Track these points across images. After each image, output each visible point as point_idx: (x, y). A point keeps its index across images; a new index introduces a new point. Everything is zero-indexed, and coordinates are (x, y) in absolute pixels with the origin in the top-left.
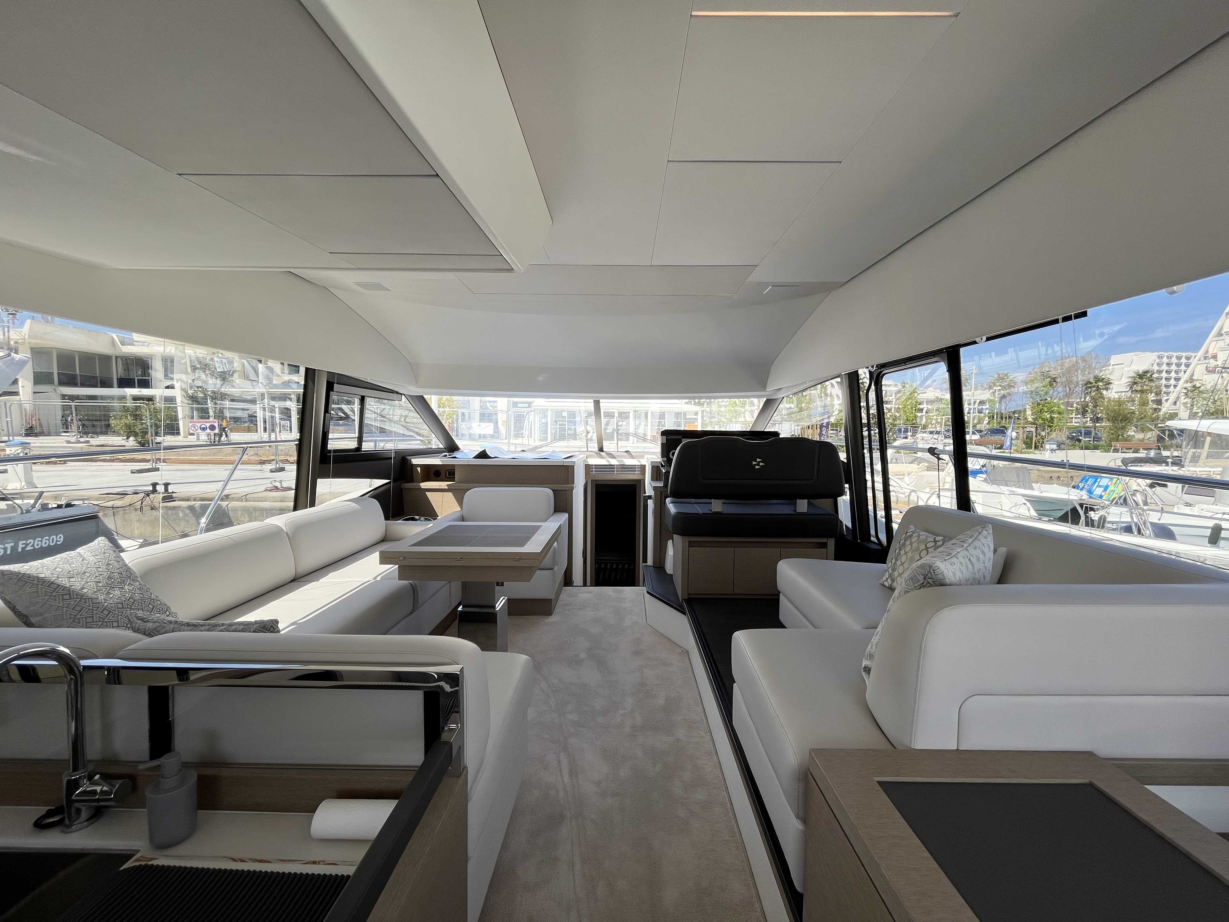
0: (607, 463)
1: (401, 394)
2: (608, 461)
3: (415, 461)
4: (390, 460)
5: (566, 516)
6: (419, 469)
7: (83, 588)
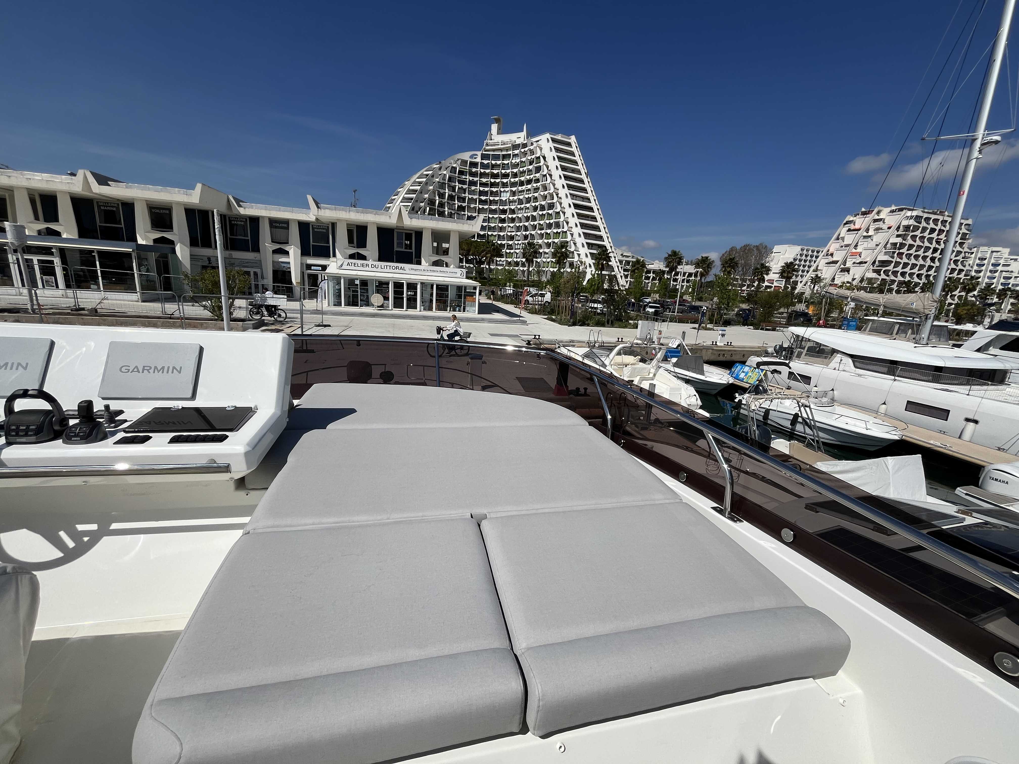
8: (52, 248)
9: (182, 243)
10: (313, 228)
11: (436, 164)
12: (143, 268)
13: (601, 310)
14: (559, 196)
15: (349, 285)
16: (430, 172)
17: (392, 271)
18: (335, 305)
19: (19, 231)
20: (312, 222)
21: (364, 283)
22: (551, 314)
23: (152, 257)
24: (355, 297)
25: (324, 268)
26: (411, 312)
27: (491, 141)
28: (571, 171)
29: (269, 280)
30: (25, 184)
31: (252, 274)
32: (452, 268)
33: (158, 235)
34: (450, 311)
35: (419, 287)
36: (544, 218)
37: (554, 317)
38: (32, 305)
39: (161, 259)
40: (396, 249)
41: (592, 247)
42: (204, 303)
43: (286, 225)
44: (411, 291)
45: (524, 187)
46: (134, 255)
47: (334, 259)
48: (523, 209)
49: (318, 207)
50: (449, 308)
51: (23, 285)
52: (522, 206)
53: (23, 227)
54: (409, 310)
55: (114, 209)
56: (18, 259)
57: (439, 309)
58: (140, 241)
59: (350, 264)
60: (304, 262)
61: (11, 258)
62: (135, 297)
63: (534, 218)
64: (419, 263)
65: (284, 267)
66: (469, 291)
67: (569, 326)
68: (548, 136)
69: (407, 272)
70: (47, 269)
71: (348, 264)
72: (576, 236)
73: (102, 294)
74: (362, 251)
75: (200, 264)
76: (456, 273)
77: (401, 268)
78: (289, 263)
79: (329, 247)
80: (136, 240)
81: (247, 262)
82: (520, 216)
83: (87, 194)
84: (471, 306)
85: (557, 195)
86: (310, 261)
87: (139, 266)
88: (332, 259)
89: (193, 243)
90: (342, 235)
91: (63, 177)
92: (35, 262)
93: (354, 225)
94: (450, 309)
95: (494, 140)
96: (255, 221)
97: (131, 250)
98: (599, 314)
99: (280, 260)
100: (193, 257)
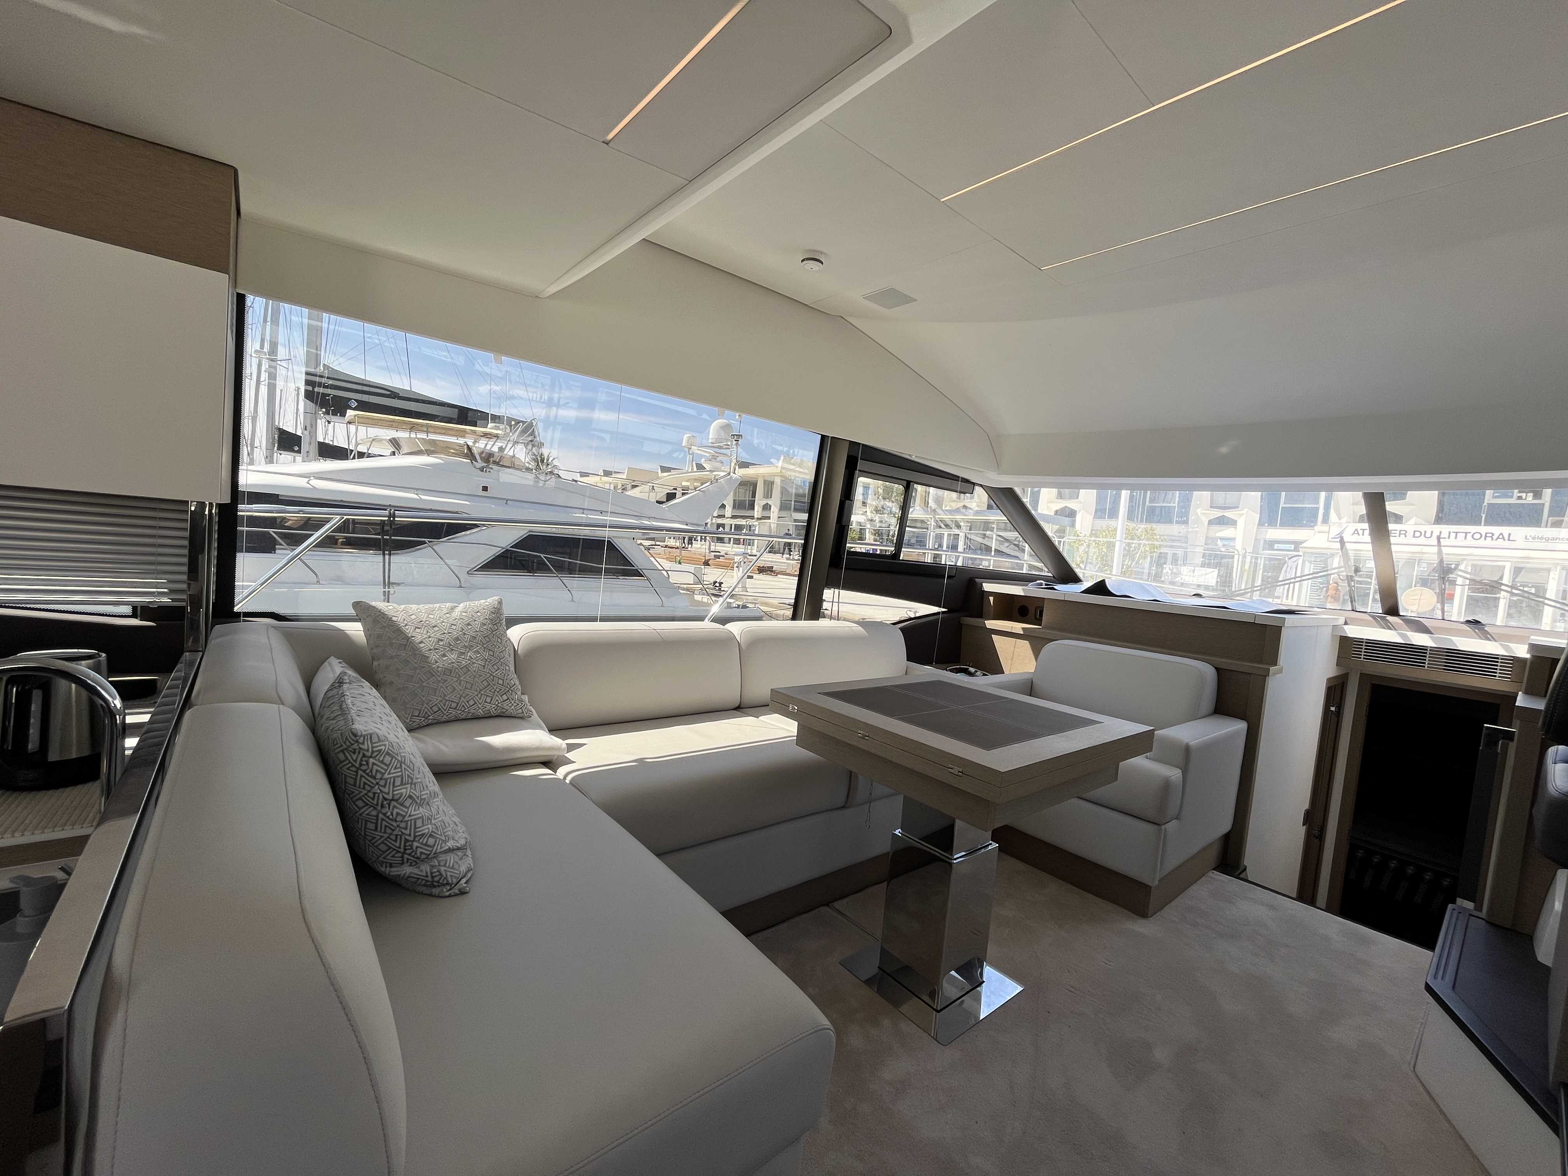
0: (1399, 640)
1: (974, 484)
2: (1403, 636)
3: (988, 587)
4: (940, 580)
5: (1240, 726)
6: (991, 599)
7: (421, 642)
17: (1471, 542)
25: (1298, 545)
60: (1263, 538)
77: (1500, 537)
78: (1233, 539)
81: (1166, 540)
86: (1275, 535)
88: (1319, 528)
99: (1221, 535)
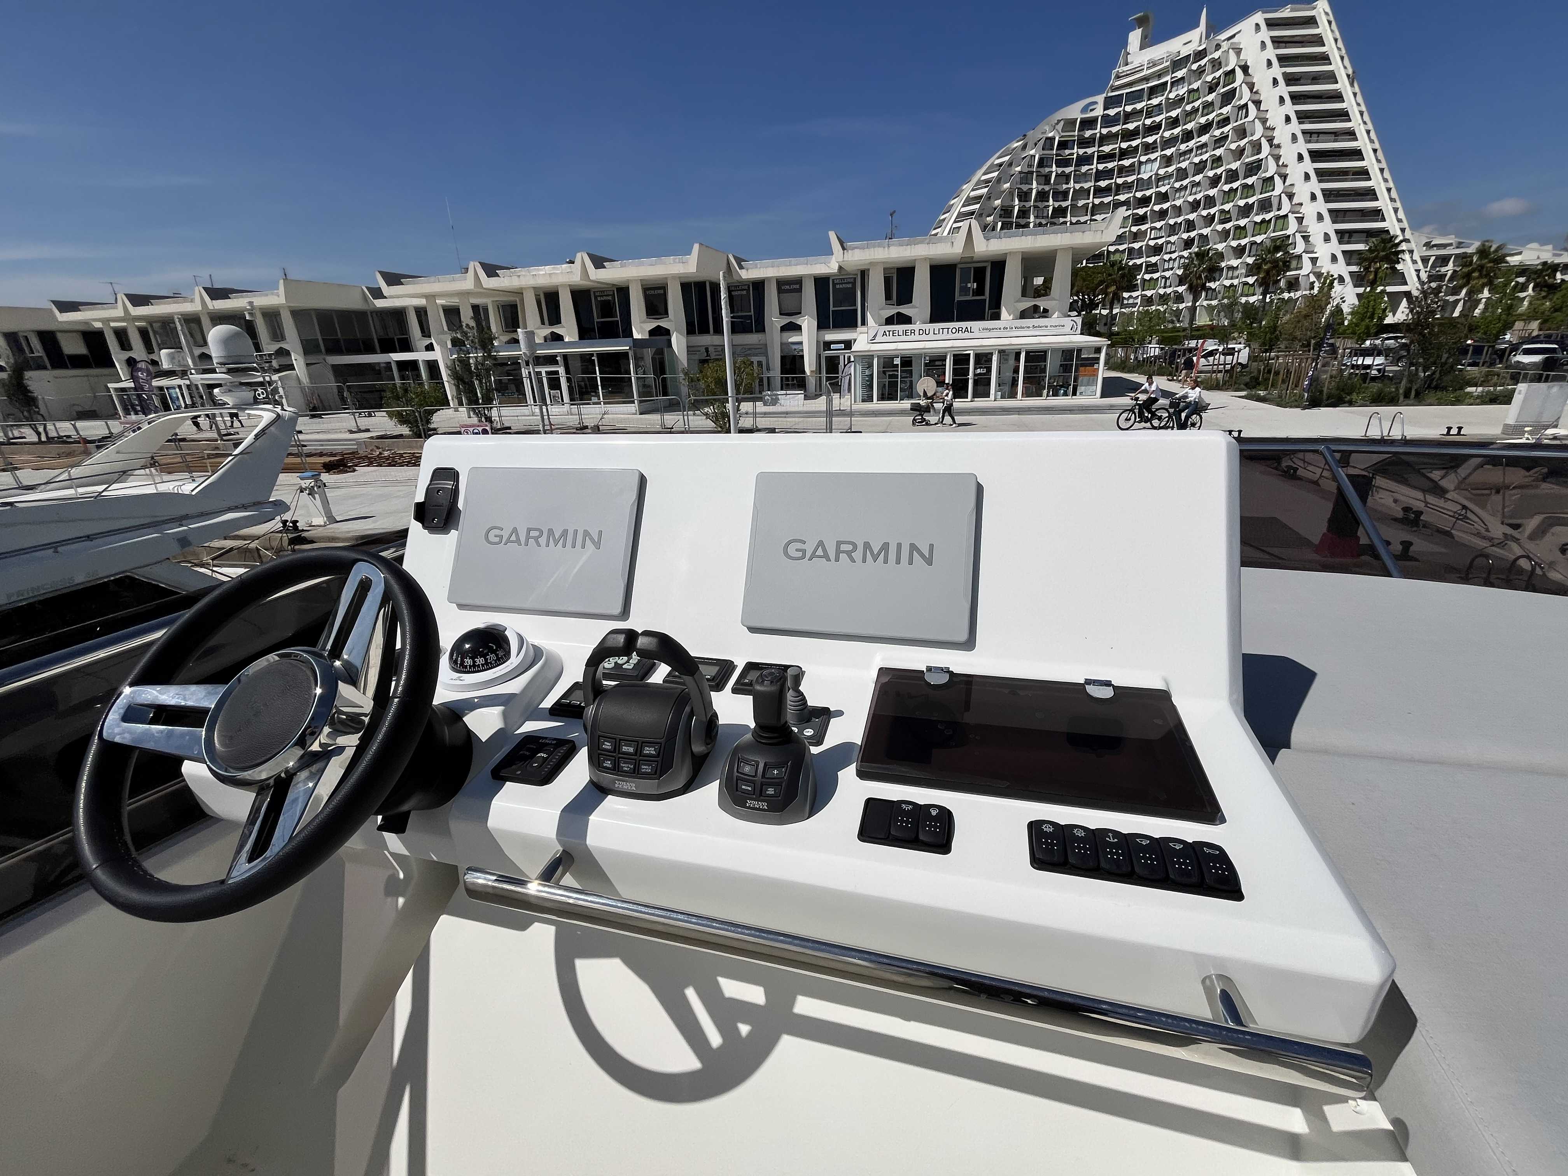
8: (556, 356)
9: (679, 332)
10: (834, 285)
11: (1018, 141)
12: (640, 370)
13: (1379, 371)
14: (1275, 142)
15: (884, 368)
16: (1007, 158)
17: (951, 336)
18: (863, 401)
19: (530, 335)
20: (834, 275)
21: (907, 361)
22: (1254, 387)
23: (648, 353)
24: (893, 385)
25: (848, 344)
26: (981, 403)
27: (1126, 68)
28: (1309, 81)
29: (776, 372)
30: (532, 282)
31: (755, 365)
32: (1055, 318)
33: (653, 325)
34: (1048, 396)
35: (995, 358)
36: (1235, 197)
37: (1262, 393)
38: (544, 426)
39: (657, 357)
40: (958, 297)
41: (1350, 237)
42: (706, 410)
43: (798, 286)
44: (980, 368)
45: (1191, 144)
46: (631, 354)
47: (864, 329)
48: (1186, 187)
49: (844, 249)
50: (1045, 392)
51: (535, 401)
52: (1185, 182)
53: (532, 333)
54: (976, 399)
55: (610, 298)
56: (530, 373)
57: (1027, 394)
58: (636, 335)
59: (888, 333)
60: (821, 340)
61: (524, 372)
62: (633, 408)
63: (1210, 201)
64: (997, 317)
65: (795, 349)
66: (1086, 356)
67: (1304, 408)
68: (1259, 17)
69: (977, 334)
70: (555, 384)
71: (885, 334)
72: (1310, 222)
73: (602, 408)
74: (905, 310)
75: (697, 357)
76: (1063, 326)
77: (967, 330)
78: (801, 343)
79: (856, 310)
80: (631, 335)
81: (749, 349)
82: (1178, 203)
83: (585, 284)
84: (1088, 384)
85: (1270, 140)
86: (830, 336)
87: (637, 366)
88: (860, 329)
89: (690, 331)
90: (876, 286)
91: (564, 266)
92: (544, 374)
93: (893, 268)
94: (1048, 392)
95: (1132, 63)
96: (759, 285)
97: (628, 348)
98: (1374, 379)
99: (790, 340)
100: (691, 350)
